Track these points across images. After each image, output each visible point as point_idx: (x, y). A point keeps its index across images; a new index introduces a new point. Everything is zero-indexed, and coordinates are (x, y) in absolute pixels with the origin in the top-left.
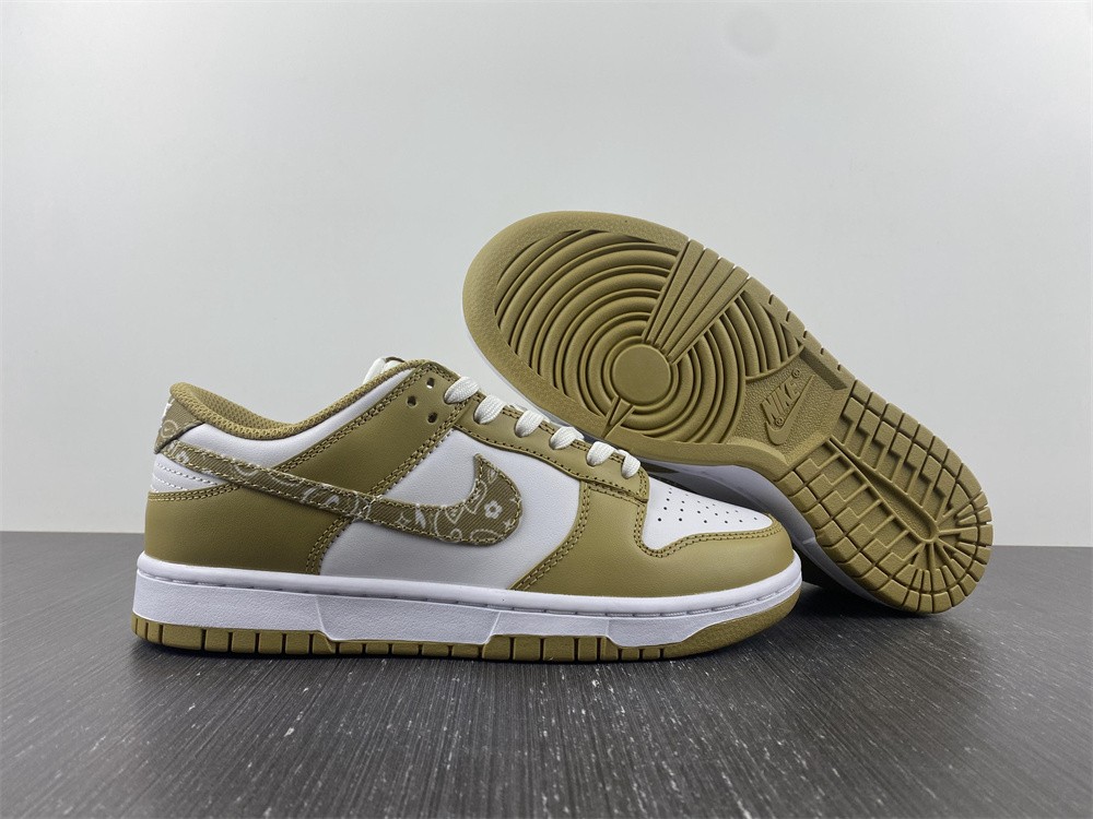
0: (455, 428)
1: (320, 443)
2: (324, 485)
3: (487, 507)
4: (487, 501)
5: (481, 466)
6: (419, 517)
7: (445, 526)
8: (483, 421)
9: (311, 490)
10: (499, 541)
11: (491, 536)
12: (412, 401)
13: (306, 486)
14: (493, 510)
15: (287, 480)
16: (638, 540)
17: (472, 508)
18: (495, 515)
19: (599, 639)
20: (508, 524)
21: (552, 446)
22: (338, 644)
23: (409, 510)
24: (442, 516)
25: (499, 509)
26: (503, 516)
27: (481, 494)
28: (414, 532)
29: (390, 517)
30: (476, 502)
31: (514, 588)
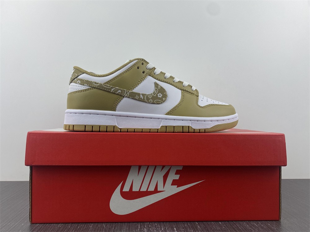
0: (149, 75)
1: (115, 77)
2: (117, 88)
3: (158, 95)
4: (158, 93)
5: (156, 85)
6: (141, 96)
7: (148, 99)
8: (156, 74)
9: (114, 89)
10: (162, 103)
11: (160, 101)
12: (138, 68)
13: (112, 88)
14: (160, 95)
15: (107, 86)
16: (197, 104)
17: (155, 94)
18: (161, 97)
19: (189, 127)
20: (164, 99)
21: (174, 82)
22: (121, 129)
23: (139, 94)
24: (147, 97)
25: (161, 95)
26: (163, 97)
27: (157, 91)
28: (140, 100)
29: (134, 96)
30: (155, 93)
31: (166, 114)
